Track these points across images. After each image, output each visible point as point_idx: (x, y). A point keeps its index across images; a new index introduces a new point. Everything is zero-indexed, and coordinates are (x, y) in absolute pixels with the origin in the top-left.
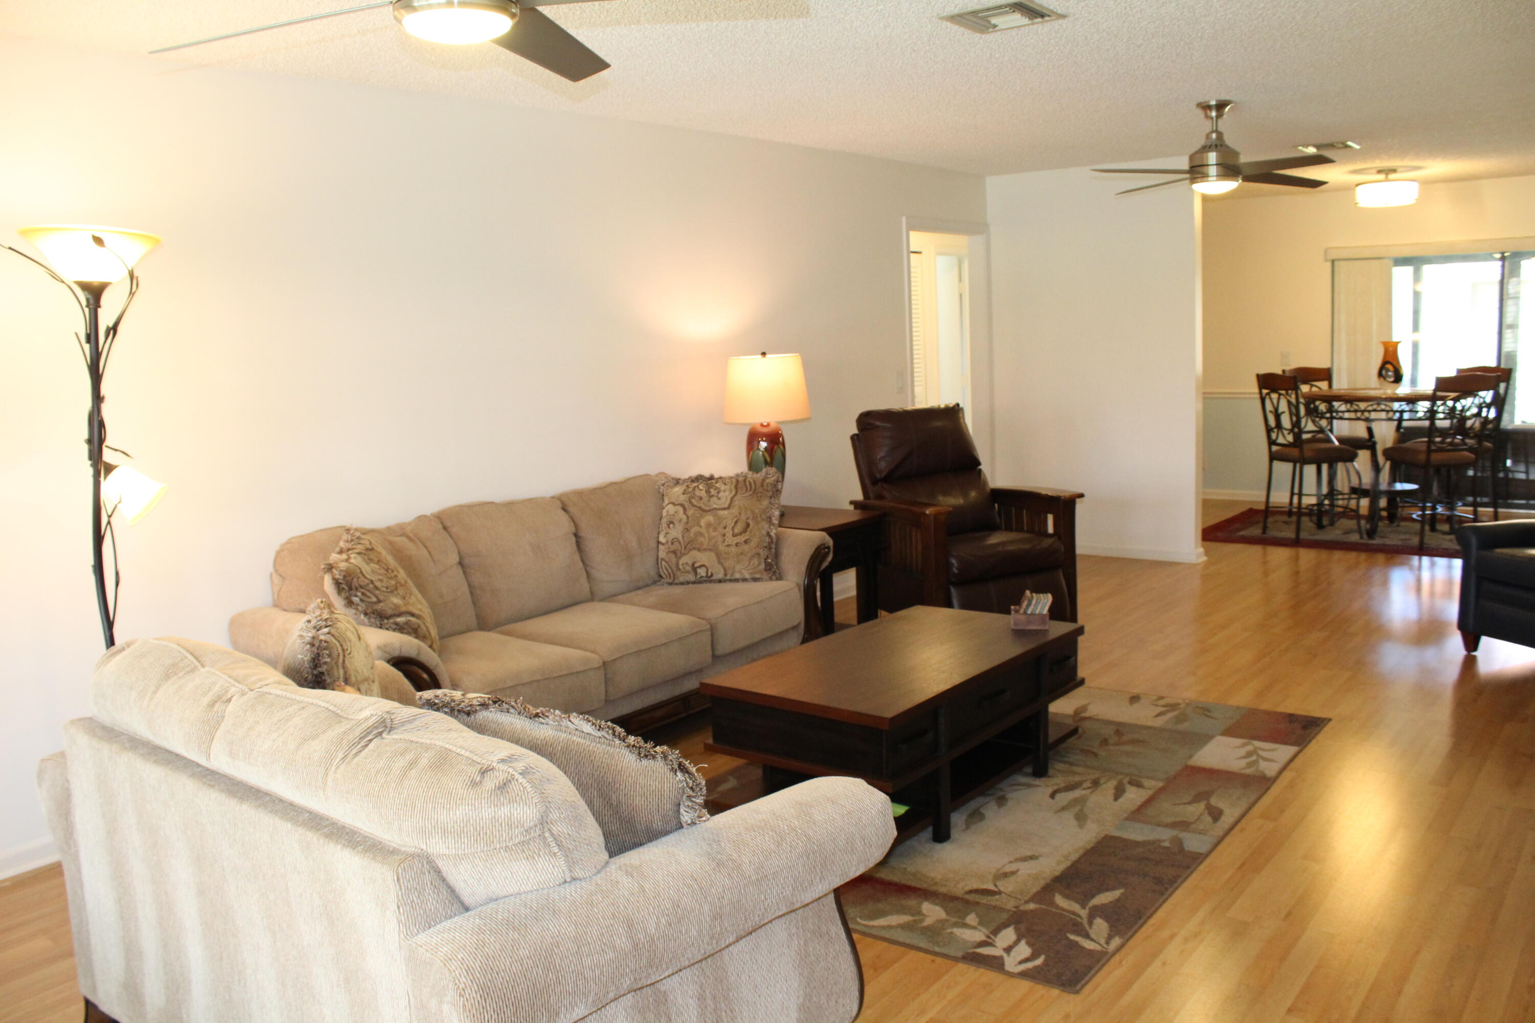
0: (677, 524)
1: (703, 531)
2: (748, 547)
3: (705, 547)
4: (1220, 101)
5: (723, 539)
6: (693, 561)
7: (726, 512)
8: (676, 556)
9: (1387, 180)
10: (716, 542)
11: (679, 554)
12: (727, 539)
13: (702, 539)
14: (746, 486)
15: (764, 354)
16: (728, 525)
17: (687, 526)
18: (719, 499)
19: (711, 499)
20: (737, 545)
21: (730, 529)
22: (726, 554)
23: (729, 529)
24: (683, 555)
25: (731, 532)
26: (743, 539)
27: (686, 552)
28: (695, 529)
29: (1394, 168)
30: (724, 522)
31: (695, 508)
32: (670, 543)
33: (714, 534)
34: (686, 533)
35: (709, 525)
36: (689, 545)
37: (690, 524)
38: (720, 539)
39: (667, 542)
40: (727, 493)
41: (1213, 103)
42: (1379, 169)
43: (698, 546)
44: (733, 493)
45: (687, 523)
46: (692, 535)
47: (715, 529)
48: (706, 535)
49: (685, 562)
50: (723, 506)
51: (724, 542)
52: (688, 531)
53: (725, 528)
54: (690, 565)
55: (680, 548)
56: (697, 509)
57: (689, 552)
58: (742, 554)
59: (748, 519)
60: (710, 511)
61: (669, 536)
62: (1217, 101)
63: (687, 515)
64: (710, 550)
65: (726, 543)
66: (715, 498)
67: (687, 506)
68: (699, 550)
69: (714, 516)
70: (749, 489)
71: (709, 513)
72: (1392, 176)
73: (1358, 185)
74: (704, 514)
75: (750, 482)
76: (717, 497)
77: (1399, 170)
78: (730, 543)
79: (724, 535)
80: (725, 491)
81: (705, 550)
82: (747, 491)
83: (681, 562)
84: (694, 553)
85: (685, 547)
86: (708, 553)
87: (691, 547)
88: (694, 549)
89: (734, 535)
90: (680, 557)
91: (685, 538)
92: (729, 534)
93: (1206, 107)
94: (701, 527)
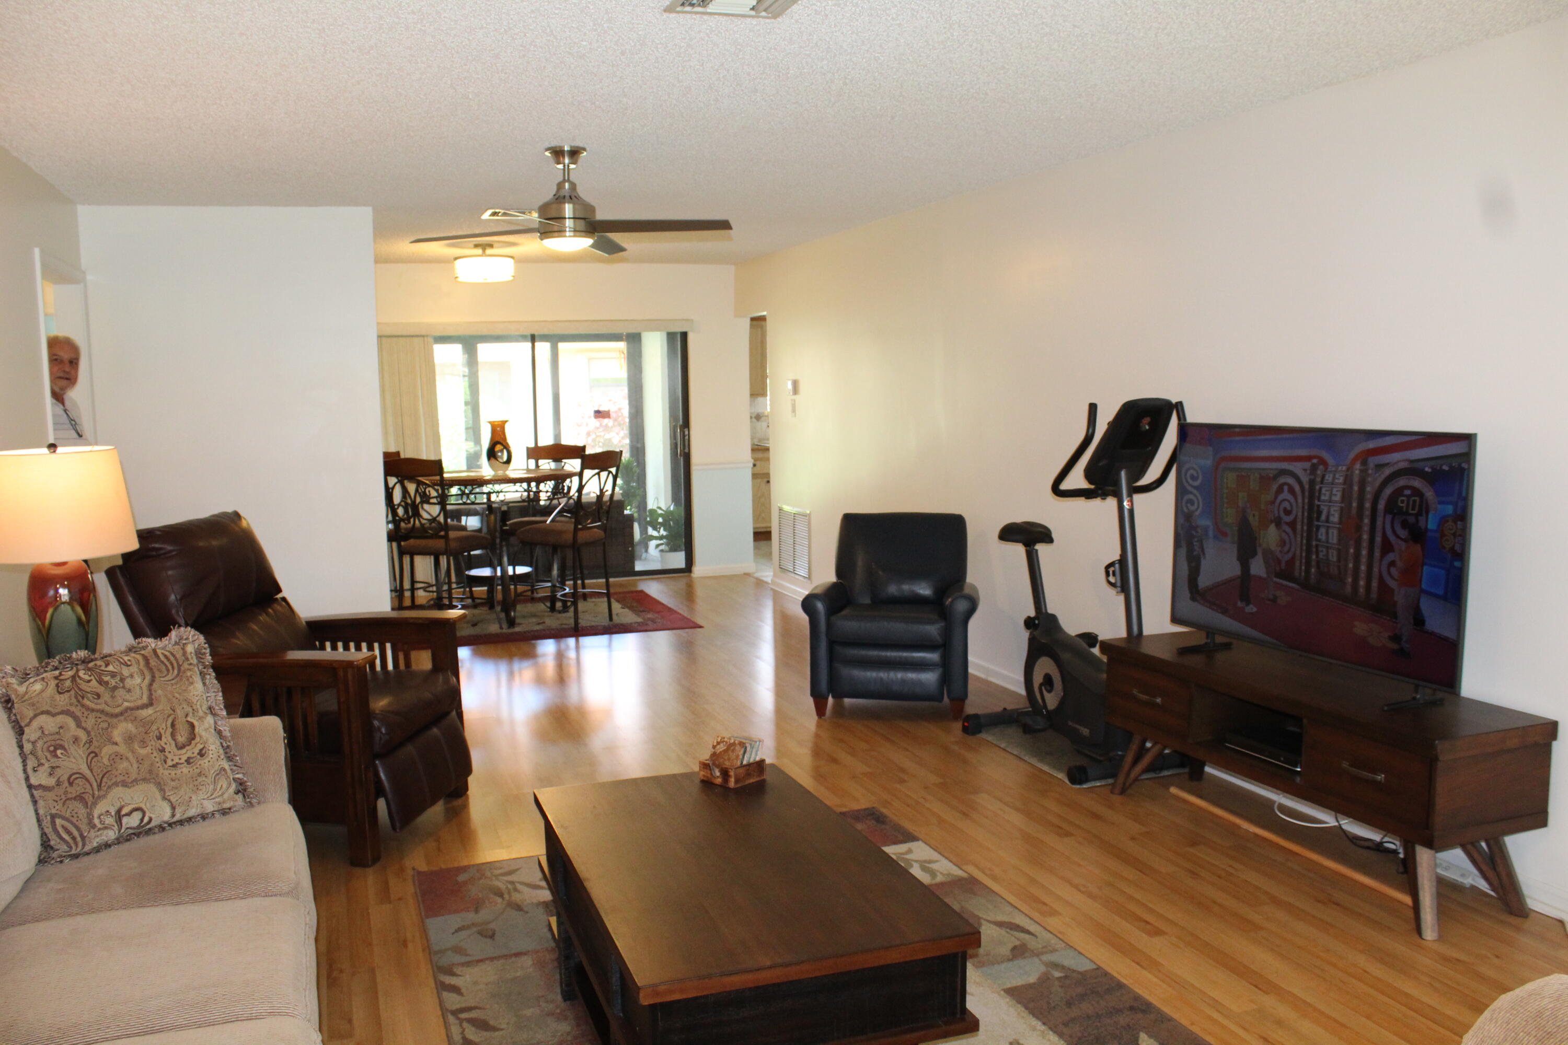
0: (72, 749)
1: (122, 749)
2: (206, 761)
3: (134, 776)
4: (574, 147)
5: (163, 757)
6: (118, 805)
7: (150, 711)
8: (86, 805)
9: (484, 255)
10: (152, 765)
11: (90, 800)
12: (169, 756)
13: (125, 764)
14: (163, 662)
15: (52, 447)
16: (162, 732)
17: (92, 749)
18: (129, 691)
19: (116, 693)
20: (188, 761)
21: (170, 738)
22: (173, 780)
23: (167, 737)
24: (97, 800)
25: (173, 743)
26: (196, 751)
27: (102, 793)
28: (107, 750)
29: (490, 243)
30: (154, 727)
31: (94, 714)
32: (66, 784)
33: (143, 752)
34: (95, 759)
35: (129, 739)
36: (105, 780)
37: (95, 743)
38: (157, 757)
39: (59, 783)
40: (138, 680)
41: (566, 148)
42: (477, 243)
43: (120, 778)
44: (148, 678)
45: (90, 742)
46: (105, 761)
47: (144, 744)
48: (130, 755)
49: (103, 811)
50: (140, 703)
51: (165, 762)
52: (96, 755)
53: (159, 738)
54: (113, 814)
55: (89, 790)
56: (99, 715)
57: (107, 792)
58: (200, 774)
59: (187, 715)
60: (122, 714)
61: (59, 772)
62: (571, 147)
63: (85, 729)
64: (145, 780)
65: (170, 763)
66: (120, 692)
67: (78, 714)
68: (125, 784)
69: (132, 721)
70: (170, 667)
71: (122, 718)
72: (489, 251)
73: (456, 259)
74: (115, 720)
75: (165, 656)
76: (124, 687)
77: (495, 245)
78: (176, 760)
79: (163, 750)
80: (132, 676)
81: (135, 781)
82: (168, 670)
83: (96, 813)
84: (118, 791)
85: (99, 786)
86: (142, 787)
87: (110, 783)
88: (116, 784)
89: (180, 747)
90: (95, 804)
91: (95, 769)
92: (170, 747)
93: (558, 153)
94: (116, 744)
